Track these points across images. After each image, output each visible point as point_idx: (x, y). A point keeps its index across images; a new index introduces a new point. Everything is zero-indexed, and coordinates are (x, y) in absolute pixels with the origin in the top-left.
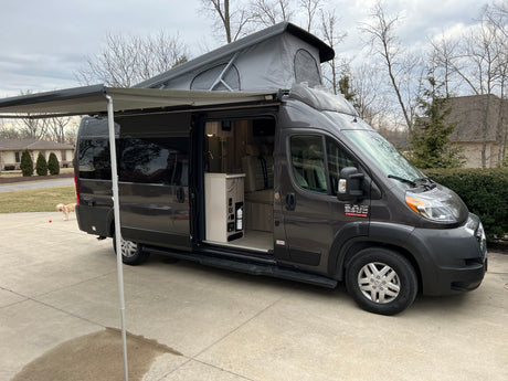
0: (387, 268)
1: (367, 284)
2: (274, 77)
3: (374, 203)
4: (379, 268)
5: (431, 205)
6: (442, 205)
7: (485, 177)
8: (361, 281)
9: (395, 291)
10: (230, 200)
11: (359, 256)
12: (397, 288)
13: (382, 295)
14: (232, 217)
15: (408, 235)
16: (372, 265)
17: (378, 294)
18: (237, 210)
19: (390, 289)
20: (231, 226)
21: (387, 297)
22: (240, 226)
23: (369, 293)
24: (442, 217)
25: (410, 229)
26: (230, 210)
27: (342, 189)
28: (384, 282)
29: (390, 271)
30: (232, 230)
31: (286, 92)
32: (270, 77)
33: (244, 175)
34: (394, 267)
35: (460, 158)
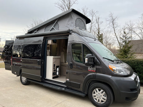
0: (102, 91)
1: (95, 96)
2: (68, 26)
3: (98, 67)
4: (100, 90)
5: (118, 68)
6: (122, 69)
7: (141, 61)
8: (93, 95)
9: (105, 99)
10: (54, 65)
11: (93, 86)
12: (106, 98)
13: (100, 100)
14: (55, 70)
15: (109, 79)
16: (97, 89)
17: (99, 100)
18: (57, 68)
19: (103, 98)
20: (54, 73)
21: (102, 101)
22: (57, 74)
23: (96, 99)
24: (122, 73)
25: (110, 77)
26: (54, 68)
27: (86, 61)
28: (101, 96)
29: (103, 92)
30: (55, 75)
31: (72, 30)
32: (67, 26)
33: (60, 57)
34: (104, 90)
35: (134, 56)
